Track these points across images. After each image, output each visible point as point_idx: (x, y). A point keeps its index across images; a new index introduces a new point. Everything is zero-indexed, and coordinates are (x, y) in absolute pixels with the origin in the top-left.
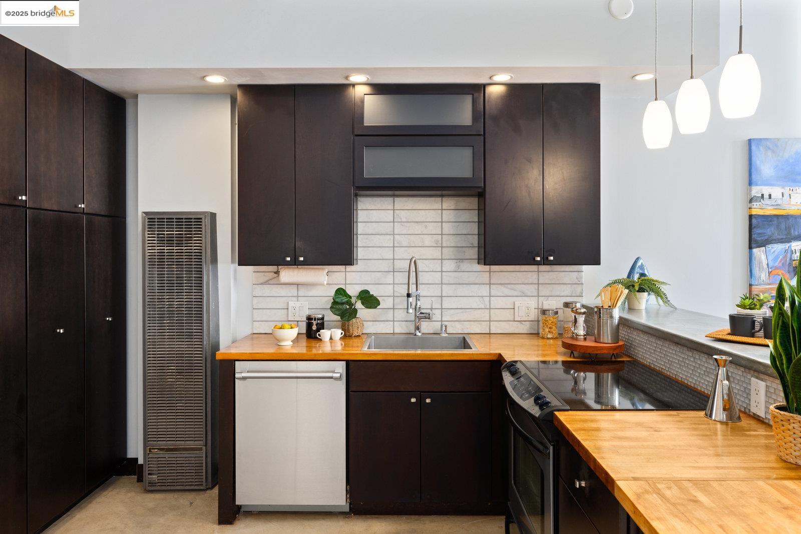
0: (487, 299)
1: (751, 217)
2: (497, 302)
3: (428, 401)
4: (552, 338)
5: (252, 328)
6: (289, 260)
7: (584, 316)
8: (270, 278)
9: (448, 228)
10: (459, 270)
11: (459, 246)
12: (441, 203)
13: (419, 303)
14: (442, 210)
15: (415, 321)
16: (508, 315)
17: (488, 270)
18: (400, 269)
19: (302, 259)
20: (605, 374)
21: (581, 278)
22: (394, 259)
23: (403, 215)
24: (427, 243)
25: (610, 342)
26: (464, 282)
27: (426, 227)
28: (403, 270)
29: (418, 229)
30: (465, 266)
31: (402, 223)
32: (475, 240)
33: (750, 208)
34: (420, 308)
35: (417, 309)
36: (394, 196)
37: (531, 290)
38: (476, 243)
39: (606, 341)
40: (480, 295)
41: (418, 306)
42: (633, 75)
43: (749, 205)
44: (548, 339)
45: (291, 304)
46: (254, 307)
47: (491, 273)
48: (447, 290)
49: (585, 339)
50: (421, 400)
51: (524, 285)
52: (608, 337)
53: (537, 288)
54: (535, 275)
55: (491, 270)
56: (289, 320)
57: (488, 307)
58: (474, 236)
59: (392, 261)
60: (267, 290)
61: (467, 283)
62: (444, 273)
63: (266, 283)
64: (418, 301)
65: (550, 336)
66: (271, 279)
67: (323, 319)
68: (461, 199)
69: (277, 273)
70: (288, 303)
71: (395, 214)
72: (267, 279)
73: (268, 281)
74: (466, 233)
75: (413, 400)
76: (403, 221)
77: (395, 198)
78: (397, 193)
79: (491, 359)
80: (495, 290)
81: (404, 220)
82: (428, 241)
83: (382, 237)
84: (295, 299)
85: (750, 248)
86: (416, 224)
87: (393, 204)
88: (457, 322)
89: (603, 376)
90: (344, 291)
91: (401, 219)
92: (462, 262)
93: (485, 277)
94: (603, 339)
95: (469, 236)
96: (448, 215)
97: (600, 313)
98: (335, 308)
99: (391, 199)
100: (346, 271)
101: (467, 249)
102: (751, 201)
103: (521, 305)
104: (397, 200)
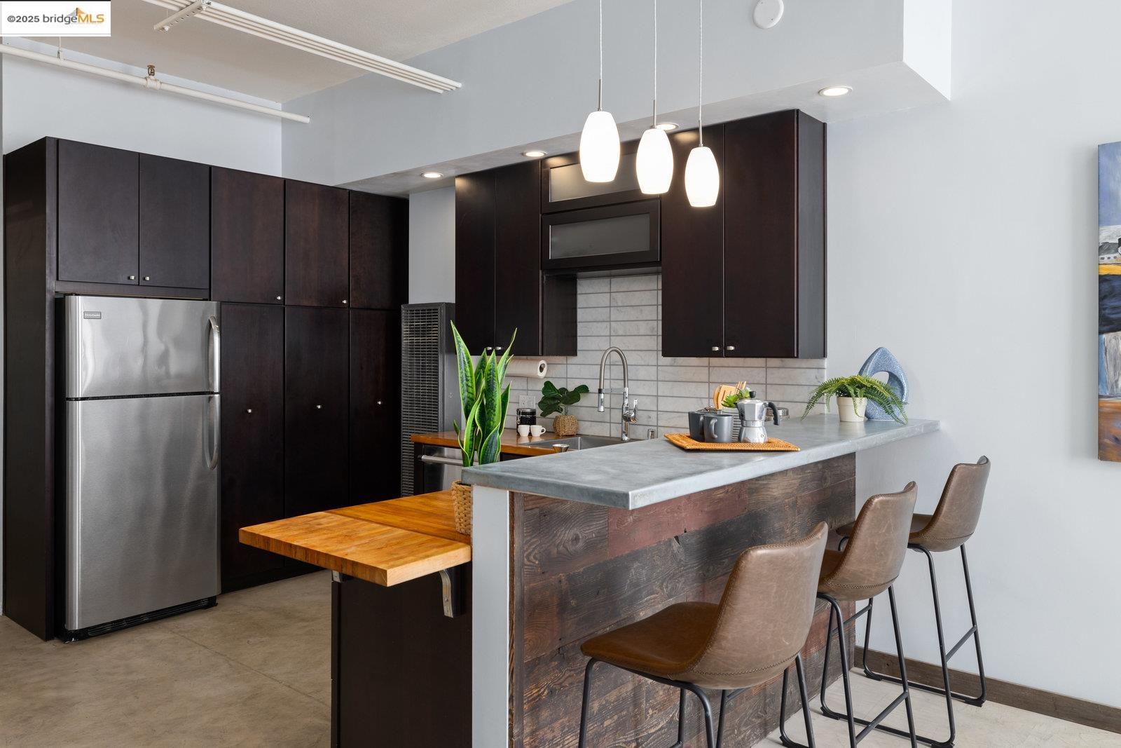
1: (1101, 278)
10: (675, 364)
12: (656, 282)
13: (626, 402)
14: (657, 290)
17: (707, 364)
23: (620, 299)
24: (642, 332)
26: (681, 379)
27: (641, 311)
29: (633, 314)
31: (619, 308)
34: (627, 408)
35: (624, 409)
36: (610, 276)
40: (698, 396)
41: (625, 406)
45: (522, 398)
47: (711, 368)
48: (664, 389)
53: (765, 390)
54: (762, 372)
61: (684, 380)
62: (659, 368)
64: (625, 399)
70: (519, 396)
71: (611, 298)
74: (651, 319)
77: (612, 279)
78: (614, 272)
81: (620, 304)
82: (643, 328)
83: (599, 324)
84: (525, 393)
85: (1100, 332)
86: (631, 308)
87: (609, 286)
90: (552, 384)
91: (617, 303)
98: (545, 403)
99: (607, 280)
100: (567, 364)
104: (614, 280)
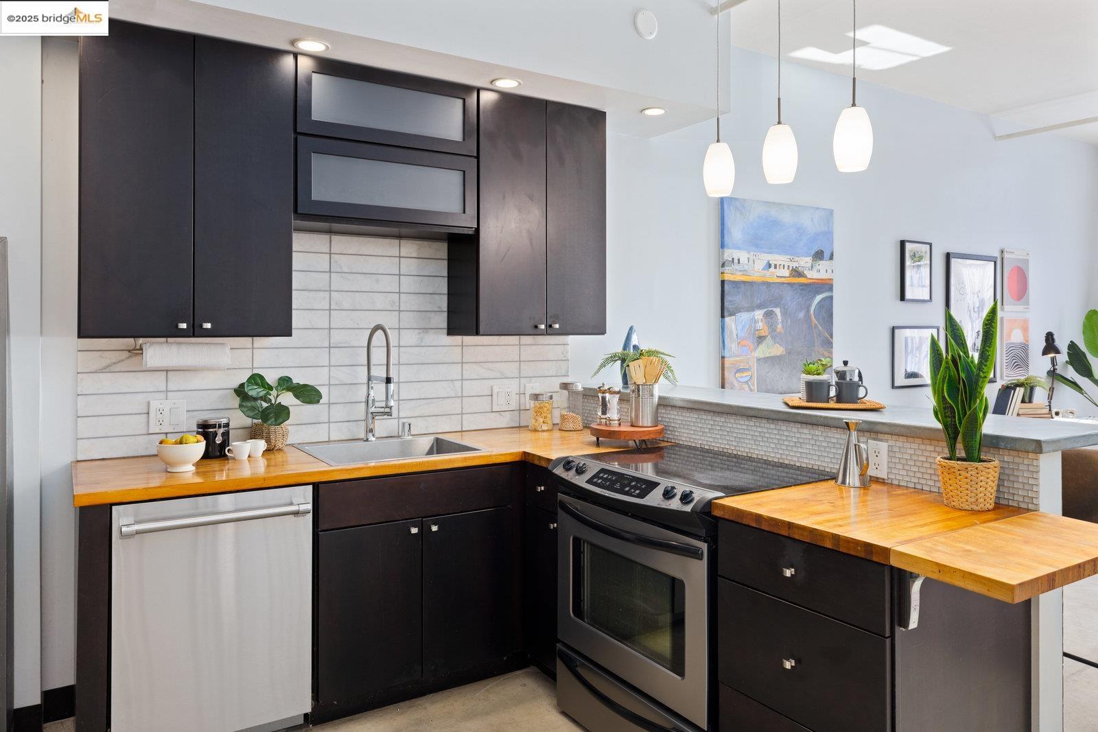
0: (458, 384)
1: (723, 282)
2: (471, 388)
3: (434, 528)
4: (547, 431)
5: (76, 451)
6: (185, 327)
7: (618, 396)
8: (113, 361)
9: (408, 284)
10: (422, 344)
11: (422, 309)
12: (398, 248)
13: (372, 393)
14: (400, 257)
15: (366, 420)
16: (484, 404)
17: (460, 342)
18: (340, 343)
19: (208, 326)
20: (645, 464)
21: (567, 352)
22: (330, 329)
23: (343, 262)
24: (379, 305)
25: (649, 425)
26: (429, 361)
27: (377, 281)
28: (344, 345)
29: (365, 284)
30: (431, 338)
31: (343, 274)
32: (443, 302)
33: (722, 273)
34: (374, 400)
35: (370, 402)
36: (330, 232)
37: (511, 369)
38: (445, 307)
39: (646, 425)
40: (449, 378)
41: (371, 398)
42: (643, 108)
43: (722, 270)
44: (543, 431)
45: (155, 405)
46: (79, 415)
47: (464, 347)
48: (406, 373)
49: (620, 424)
50: (424, 529)
51: (503, 363)
52: (647, 420)
53: (518, 367)
54: (516, 350)
55: (464, 344)
56: (151, 432)
57: (460, 395)
58: (442, 296)
59: (327, 331)
60: (106, 382)
61: (433, 362)
62: (402, 349)
63: (105, 370)
64: (370, 389)
65: (545, 428)
66: (114, 363)
67: (227, 425)
68: (425, 243)
69: (138, 352)
70: (149, 404)
71: (332, 261)
72: (107, 362)
73: (109, 366)
74: (431, 292)
75: (414, 530)
76: (345, 271)
77: (332, 236)
79: (513, 460)
80: (470, 371)
82: (380, 301)
83: (312, 294)
84: (162, 396)
85: (723, 316)
86: (363, 276)
87: (328, 245)
88: (420, 418)
89: (642, 466)
90: (261, 377)
91: (341, 268)
92: (427, 332)
93: (455, 354)
94: (642, 421)
95: (436, 296)
96: (409, 266)
97: (639, 391)
98: (246, 407)
99: (326, 237)
100: (253, 348)
101: (433, 314)
102: (723, 265)
103: (501, 390)
104: (336, 238)
